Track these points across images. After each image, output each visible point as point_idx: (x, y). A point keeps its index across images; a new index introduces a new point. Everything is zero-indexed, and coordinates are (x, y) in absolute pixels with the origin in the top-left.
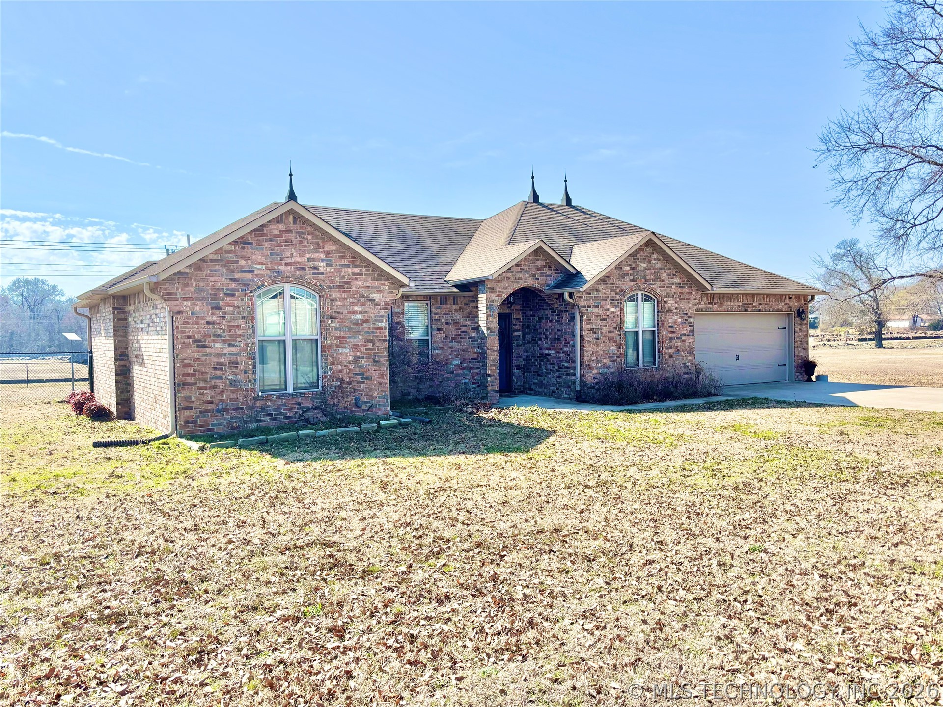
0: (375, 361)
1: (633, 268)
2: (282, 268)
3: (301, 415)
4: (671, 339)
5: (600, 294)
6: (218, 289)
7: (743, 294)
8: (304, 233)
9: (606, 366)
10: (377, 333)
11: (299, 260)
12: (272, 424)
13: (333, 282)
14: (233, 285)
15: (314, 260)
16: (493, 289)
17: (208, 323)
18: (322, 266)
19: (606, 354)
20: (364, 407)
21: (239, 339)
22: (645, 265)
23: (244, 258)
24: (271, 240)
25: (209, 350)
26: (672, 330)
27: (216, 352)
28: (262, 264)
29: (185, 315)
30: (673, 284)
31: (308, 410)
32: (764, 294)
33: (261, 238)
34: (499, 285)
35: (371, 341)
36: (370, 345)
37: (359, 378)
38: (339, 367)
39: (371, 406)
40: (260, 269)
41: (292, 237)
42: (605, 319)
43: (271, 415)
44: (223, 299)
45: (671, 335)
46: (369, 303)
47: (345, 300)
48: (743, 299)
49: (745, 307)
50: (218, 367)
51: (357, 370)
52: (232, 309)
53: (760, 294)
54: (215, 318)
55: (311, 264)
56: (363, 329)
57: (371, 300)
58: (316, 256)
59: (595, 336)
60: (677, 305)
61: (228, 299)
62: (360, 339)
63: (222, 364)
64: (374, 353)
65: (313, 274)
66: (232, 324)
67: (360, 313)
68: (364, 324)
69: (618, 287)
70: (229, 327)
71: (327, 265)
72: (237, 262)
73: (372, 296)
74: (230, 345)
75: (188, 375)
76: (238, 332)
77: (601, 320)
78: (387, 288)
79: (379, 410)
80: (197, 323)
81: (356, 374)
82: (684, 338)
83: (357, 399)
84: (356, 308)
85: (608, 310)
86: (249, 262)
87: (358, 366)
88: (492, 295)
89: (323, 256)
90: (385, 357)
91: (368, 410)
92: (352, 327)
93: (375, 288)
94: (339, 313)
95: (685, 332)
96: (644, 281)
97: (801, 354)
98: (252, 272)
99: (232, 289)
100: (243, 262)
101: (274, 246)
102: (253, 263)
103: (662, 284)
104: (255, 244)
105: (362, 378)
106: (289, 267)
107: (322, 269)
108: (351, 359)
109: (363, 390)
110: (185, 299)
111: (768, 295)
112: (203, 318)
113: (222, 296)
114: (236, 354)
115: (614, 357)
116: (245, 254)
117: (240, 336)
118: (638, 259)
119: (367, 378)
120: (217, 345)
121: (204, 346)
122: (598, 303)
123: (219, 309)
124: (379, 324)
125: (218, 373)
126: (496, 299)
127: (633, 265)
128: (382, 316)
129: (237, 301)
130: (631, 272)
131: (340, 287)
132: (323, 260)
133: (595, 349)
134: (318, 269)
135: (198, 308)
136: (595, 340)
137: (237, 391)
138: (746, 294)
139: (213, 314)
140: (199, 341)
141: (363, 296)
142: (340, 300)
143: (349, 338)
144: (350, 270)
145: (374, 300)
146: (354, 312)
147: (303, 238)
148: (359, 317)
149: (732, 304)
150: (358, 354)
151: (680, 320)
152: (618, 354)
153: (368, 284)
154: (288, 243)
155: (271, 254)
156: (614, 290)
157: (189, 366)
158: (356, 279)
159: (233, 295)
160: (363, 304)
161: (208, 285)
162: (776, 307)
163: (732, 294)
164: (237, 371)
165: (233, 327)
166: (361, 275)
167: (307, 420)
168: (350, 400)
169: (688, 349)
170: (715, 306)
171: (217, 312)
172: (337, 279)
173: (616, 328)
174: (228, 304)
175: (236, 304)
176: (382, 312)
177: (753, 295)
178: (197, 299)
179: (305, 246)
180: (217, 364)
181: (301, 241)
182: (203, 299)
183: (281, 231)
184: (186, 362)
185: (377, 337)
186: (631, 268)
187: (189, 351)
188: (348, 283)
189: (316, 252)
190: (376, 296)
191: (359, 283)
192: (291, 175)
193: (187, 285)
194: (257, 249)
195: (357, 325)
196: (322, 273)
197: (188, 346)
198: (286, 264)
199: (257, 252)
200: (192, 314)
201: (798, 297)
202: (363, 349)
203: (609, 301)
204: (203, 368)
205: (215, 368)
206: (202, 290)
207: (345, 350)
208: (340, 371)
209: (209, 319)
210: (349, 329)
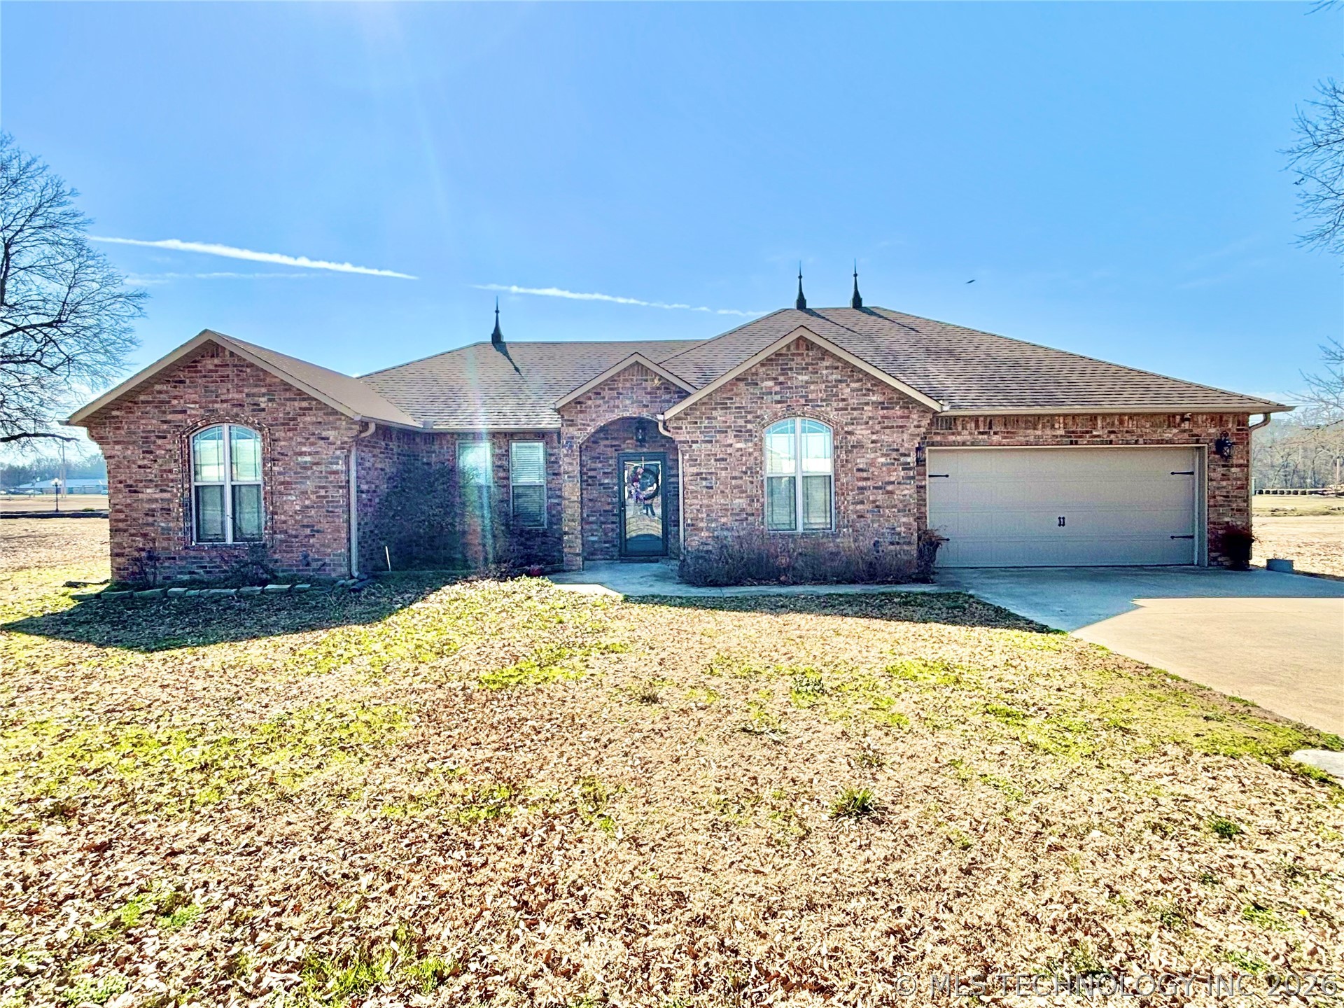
0: (328, 511)
1: (781, 383)
2: (216, 406)
3: (238, 570)
4: (862, 489)
5: (714, 423)
6: (149, 432)
7: (1065, 416)
8: (242, 366)
9: (724, 527)
10: (332, 478)
11: (236, 396)
12: (206, 577)
13: (276, 419)
14: (165, 427)
15: (254, 395)
16: (572, 421)
17: (140, 467)
18: (263, 402)
19: (727, 510)
20: (315, 565)
21: (171, 484)
22: (806, 378)
23: (175, 397)
24: (205, 377)
25: (140, 495)
26: (865, 475)
27: (149, 497)
28: (195, 403)
29: (116, 459)
30: (867, 404)
31: (246, 564)
32: (1121, 415)
33: (194, 375)
34: (581, 416)
35: (323, 487)
36: (322, 493)
37: (308, 531)
38: (283, 517)
39: (323, 565)
40: (194, 409)
41: (228, 371)
42: (723, 460)
43: (206, 567)
44: (155, 442)
45: (861, 484)
46: (322, 442)
47: (291, 438)
48: (1065, 424)
49: (1073, 438)
50: (150, 513)
51: (305, 522)
52: (163, 452)
53: (1112, 415)
54: (146, 462)
55: (249, 400)
56: (313, 473)
57: (323, 439)
58: (255, 390)
59: (704, 483)
60: (874, 437)
61: (159, 442)
62: (310, 485)
63: (153, 510)
64: (327, 502)
65: (254, 410)
66: (164, 468)
67: (310, 454)
68: (314, 468)
69: (750, 412)
70: (162, 471)
71: (270, 400)
72: (169, 402)
73: (324, 434)
74: (162, 491)
75: (120, 521)
76: (171, 476)
77: (716, 460)
78: (344, 423)
79: (334, 570)
80: (129, 467)
81: (304, 526)
82: (890, 488)
83: (306, 557)
84: (304, 449)
85: (731, 445)
86: (182, 401)
87: (307, 517)
88: (571, 429)
89: (264, 390)
90: (341, 506)
91: (319, 569)
92: (299, 470)
93: (329, 423)
94: (282, 454)
95: (892, 479)
96: (803, 401)
97: (1227, 519)
98: (184, 412)
99: (164, 431)
100: (175, 402)
101: (208, 382)
102: (185, 402)
103: (841, 405)
104: (188, 381)
105: (312, 531)
106: (225, 405)
107: (263, 406)
108: (298, 508)
109: (313, 546)
110: (117, 443)
111: (1131, 416)
112: (134, 462)
113: (153, 439)
114: (169, 501)
115: (743, 516)
116: (177, 393)
117: (172, 481)
118: (791, 369)
119: (318, 531)
120: (149, 491)
121: (135, 492)
122: (712, 437)
123: (151, 452)
124: (335, 467)
125: (150, 519)
126: (577, 434)
127: (781, 379)
128: (338, 458)
129: (169, 443)
130: (777, 388)
131: (283, 424)
132: (264, 395)
133: (705, 502)
134: (259, 405)
135: (129, 452)
136: (705, 490)
137: (169, 539)
138: (1074, 416)
139: (144, 458)
140: (131, 486)
141: (314, 434)
142: (285, 439)
143: (296, 483)
144: (296, 404)
145: (328, 439)
146: (301, 454)
147: (241, 371)
148: (308, 459)
149: (1039, 433)
150: (307, 502)
151: (882, 460)
152: (749, 510)
153: (319, 420)
154: (224, 378)
155: (206, 391)
156: (742, 417)
157: (121, 511)
158: (304, 414)
159: (165, 437)
160: (312, 444)
161: (139, 428)
162: (1156, 437)
163: (1040, 416)
164: (170, 519)
165: (165, 471)
166: (311, 409)
167: (245, 576)
168: (297, 555)
169: (901, 506)
170: (996, 438)
171: (148, 456)
172: (281, 415)
173: (745, 473)
174: (160, 447)
175: (168, 447)
176: (338, 453)
177: (1093, 417)
178: (128, 443)
179: (243, 380)
180: (149, 510)
181: (238, 375)
182: (134, 442)
183: (216, 366)
184: (118, 507)
185: (331, 482)
186: (776, 384)
187: (121, 496)
188: (294, 419)
189: (256, 386)
190: (331, 434)
191: (308, 419)
192: (497, 312)
193: (118, 428)
194: (189, 387)
195: (305, 468)
196: (263, 410)
197: (120, 491)
198: (222, 401)
199: (190, 391)
200: (124, 457)
201: (1218, 418)
202: (313, 497)
203: (731, 434)
204: (135, 515)
205: (147, 515)
206: (134, 433)
207: (289, 498)
208: (285, 522)
209: (140, 463)
210: (295, 473)
